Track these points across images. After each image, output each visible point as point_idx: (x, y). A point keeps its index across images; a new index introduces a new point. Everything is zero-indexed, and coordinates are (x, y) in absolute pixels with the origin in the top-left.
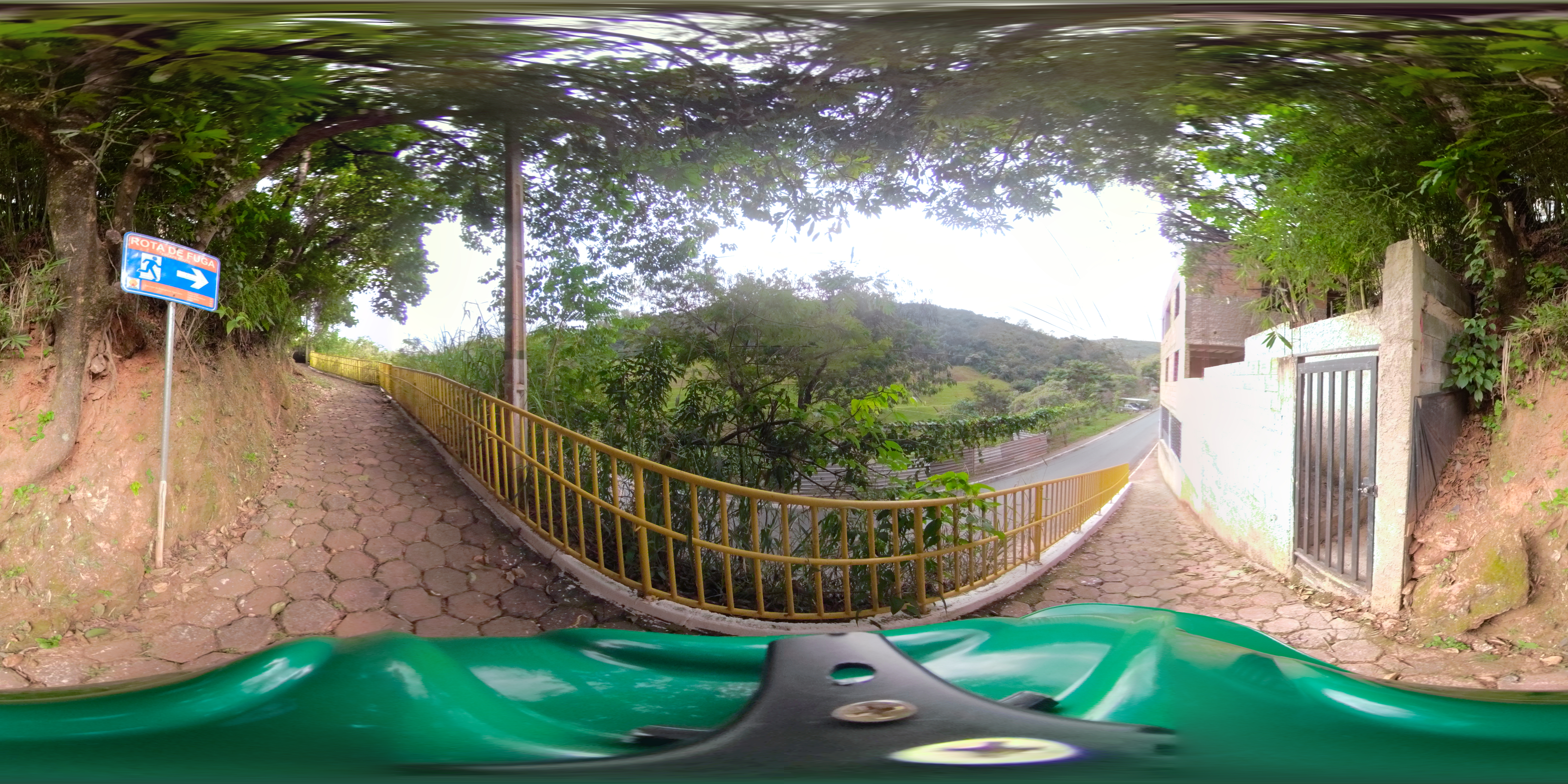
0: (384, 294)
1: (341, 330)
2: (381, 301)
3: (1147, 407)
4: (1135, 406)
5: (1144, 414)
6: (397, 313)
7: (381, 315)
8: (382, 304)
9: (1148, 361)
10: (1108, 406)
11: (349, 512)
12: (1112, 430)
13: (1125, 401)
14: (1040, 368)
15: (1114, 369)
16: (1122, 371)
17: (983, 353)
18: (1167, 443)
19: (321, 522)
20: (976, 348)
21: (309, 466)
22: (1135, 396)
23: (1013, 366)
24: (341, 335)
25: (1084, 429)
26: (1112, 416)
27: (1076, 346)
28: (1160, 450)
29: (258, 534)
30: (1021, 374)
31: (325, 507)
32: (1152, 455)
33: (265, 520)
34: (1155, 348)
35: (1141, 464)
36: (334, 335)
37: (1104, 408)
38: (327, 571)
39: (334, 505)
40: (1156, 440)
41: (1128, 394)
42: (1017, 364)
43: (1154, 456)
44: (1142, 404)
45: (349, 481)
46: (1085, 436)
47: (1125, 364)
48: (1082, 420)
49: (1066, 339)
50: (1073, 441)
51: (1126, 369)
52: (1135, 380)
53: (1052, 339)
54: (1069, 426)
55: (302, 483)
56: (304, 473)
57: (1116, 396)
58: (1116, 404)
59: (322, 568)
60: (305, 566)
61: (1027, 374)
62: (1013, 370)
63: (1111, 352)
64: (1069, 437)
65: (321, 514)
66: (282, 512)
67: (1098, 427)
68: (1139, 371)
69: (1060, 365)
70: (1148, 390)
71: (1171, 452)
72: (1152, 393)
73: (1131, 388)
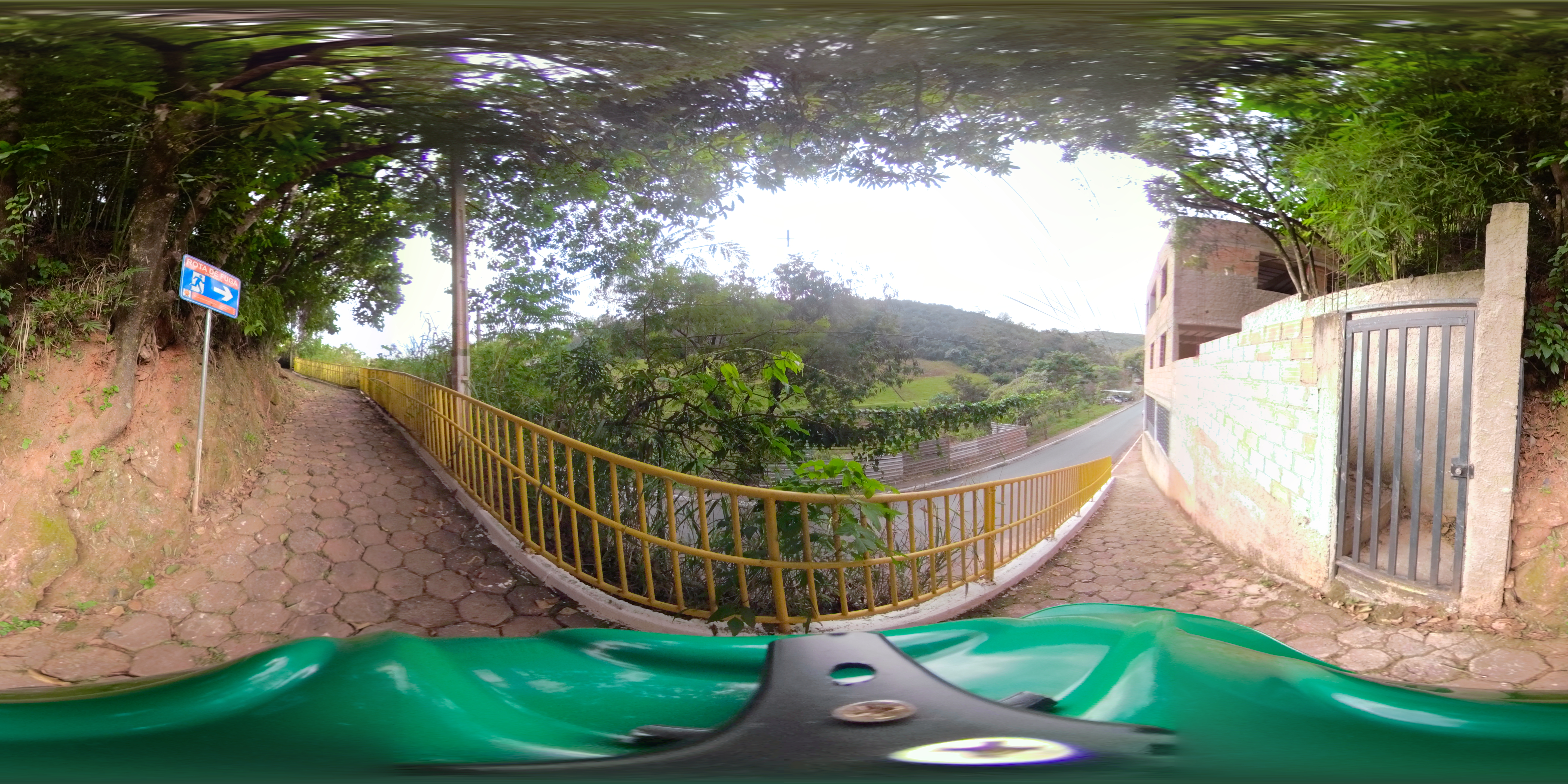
0: (365, 304)
1: (325, 338)
2: (361, 311)
3: (1130, 399)
4: (1118, 397)
5: (1127, 406)
6: (374, 320)
7: (361, 323)
8: (363, 313)
9: (1130, 353)
10: (1091, 399)
11: (330, 477)
12: (1094, 423)
13: (1108, 394)
14: (1021, 362)
15: (1096, 362)
16: (1102, 363)
17: (963, 347)
18: (1153, 435)
19: (308, 483)
20: (956, 344)
21: (298, 447)
22: (1117, 388)
23: (994, 360)
24: (324, 342)
25: (1065, 422)
26: (1095, 409)
27: (1057, 339)
28: (1144, 442)
29: (262, 491)
30: (1002, 367)
31: (311, 473)
32: (1136, 447)
33: (265, 482)
34: (1139, 340)
35: (1124, 458)
36: (318, 342)
37: (1087, 400)
38: (314, 513)
39: (318, 472)
40: (1139, 432)
41: (1111, 386)
42: (998, 357)
43: (1138, 449)
44: (1124, 395)
45: (330, 457)
46: (1067, 429)
47: (1107, 357)
48: (1063, 412)
49: (1047, 332)
50: (1054, 434)
51: (1108, 360)
52: (1117, 372)
53: (1033, 332)
54: (1050, 419)
55: (292, 459)
56: (293, 453)
57: (1098, 388)
58: (1098, 395)
59: (310, 511)
60: (297, 510)
61: (1008, 367)
62: (993, 364)
63: (1093, 345)
64: (1049, 430)
65: (308, 478)
66: (278, 477)
67: (1080, 419)
68: (1121, 363)
69: (1041, 357)
70: (1130, 383)
71: (1157, 444)
72: (1135, 385)
73: (1113, 380)
